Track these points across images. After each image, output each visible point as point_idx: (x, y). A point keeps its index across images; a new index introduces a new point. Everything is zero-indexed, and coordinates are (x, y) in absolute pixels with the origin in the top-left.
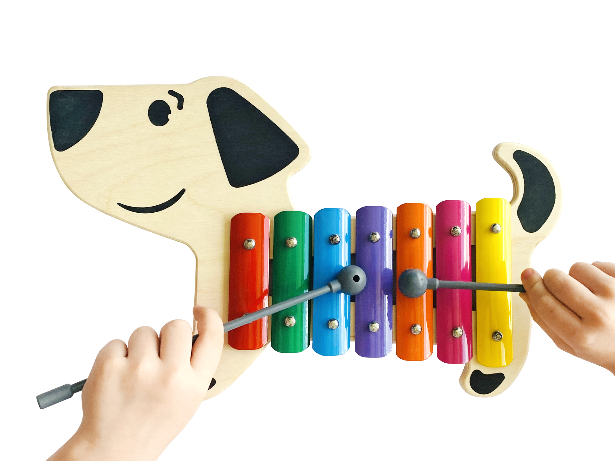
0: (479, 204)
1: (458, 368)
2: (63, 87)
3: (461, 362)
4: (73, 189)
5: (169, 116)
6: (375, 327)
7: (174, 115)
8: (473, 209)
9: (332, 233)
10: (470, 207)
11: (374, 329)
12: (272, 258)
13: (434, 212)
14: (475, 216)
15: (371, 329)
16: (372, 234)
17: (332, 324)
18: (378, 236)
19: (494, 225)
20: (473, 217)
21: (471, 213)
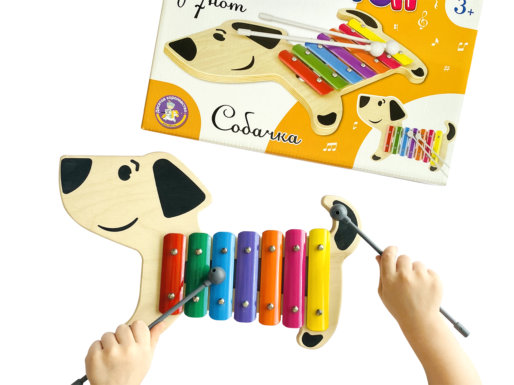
0: (311, 232)
1: (296, 331)
2: (69, 156)
3: (297, 327)
4: (72, 216)
5: (130, 175)
6: (246, 304)
7: (134, 174)
8: (308, 235)
9: (223, 247)
10: (306, 233)
11: (245, 306)
12: (187, 261)
13: (285, 235)
14: (309, 239)
15: (244, 305)
16: (247, 249)
17: (221, 301)
18: (250, 249)
19: (319, 245)
20: (307, 239)
21: (307, 237)
